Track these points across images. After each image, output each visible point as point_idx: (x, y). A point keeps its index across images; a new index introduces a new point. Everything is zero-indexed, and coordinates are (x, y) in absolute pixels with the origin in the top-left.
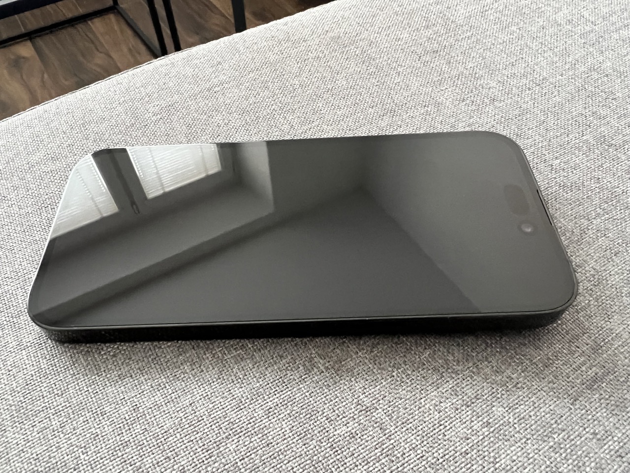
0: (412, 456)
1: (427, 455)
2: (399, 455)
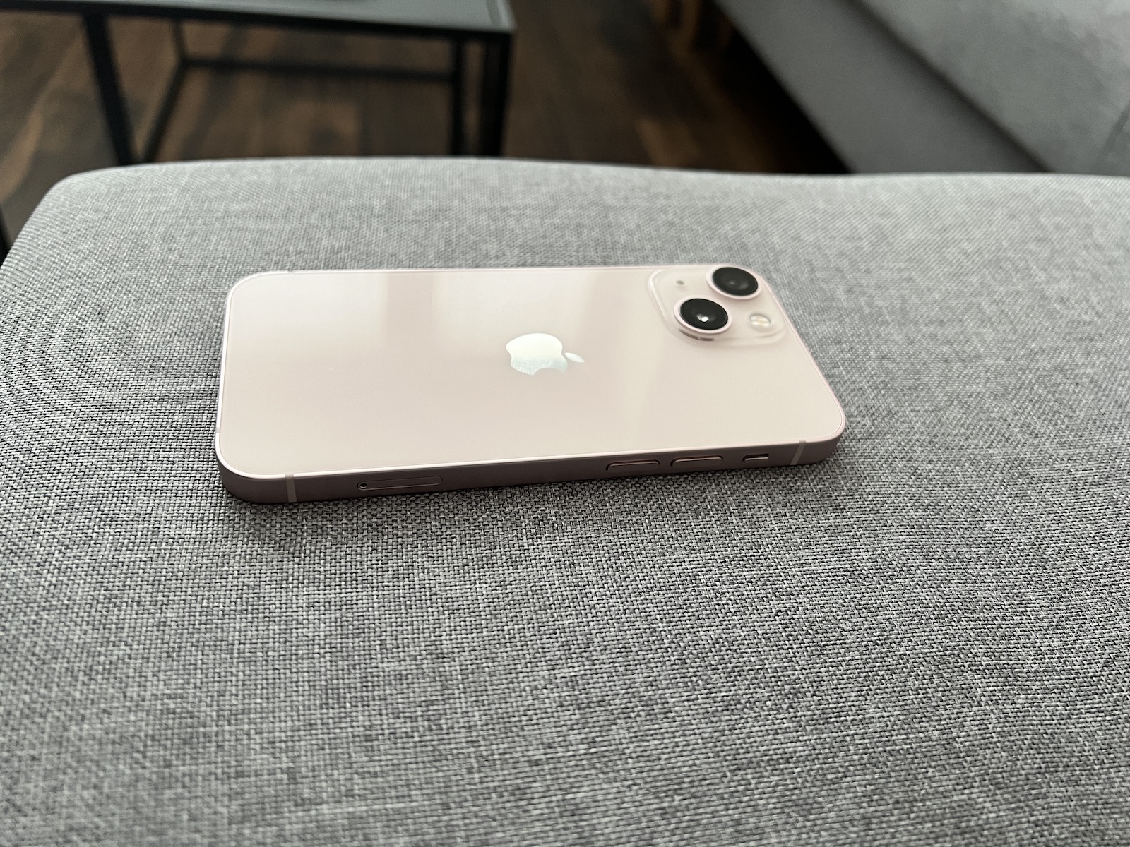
0: (463, 735)
1: (482, 743)
2: (444, 726)
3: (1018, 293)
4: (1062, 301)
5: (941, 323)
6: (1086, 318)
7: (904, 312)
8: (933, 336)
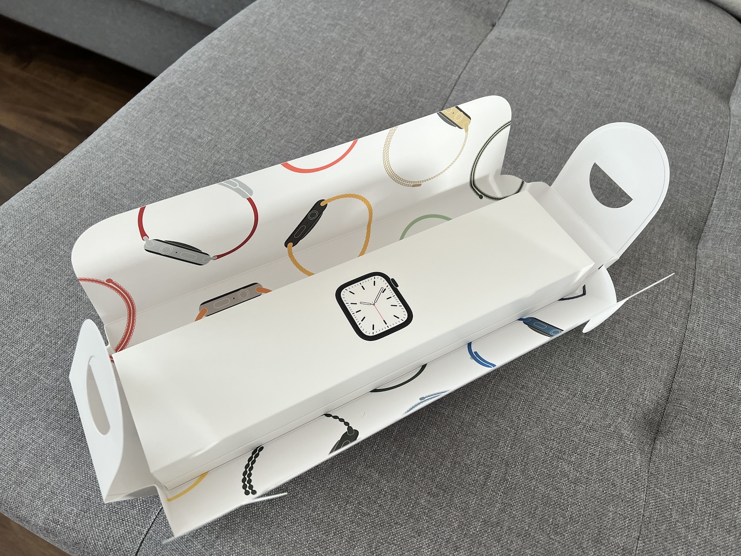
3: (186, 144)
4: (199, 137)
5: (175, 174)
6: (210, 138)
7: (163, 179)
8: (177, 181)
